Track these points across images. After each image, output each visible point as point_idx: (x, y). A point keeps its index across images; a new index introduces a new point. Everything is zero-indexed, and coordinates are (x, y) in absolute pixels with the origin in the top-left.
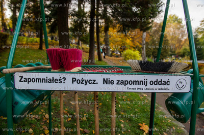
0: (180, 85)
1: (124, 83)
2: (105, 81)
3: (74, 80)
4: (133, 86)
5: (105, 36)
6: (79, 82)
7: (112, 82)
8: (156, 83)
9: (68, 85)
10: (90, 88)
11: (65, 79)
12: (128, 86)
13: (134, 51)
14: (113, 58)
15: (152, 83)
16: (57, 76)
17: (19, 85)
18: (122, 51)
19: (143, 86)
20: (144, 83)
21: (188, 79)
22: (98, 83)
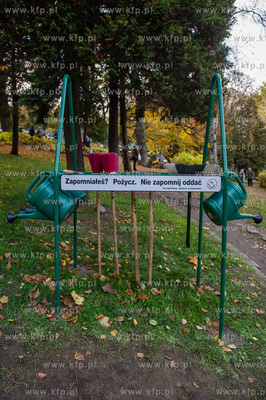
0: (212, 185)
1: (160, 183)
2: (143, 182)
3: (115, 181)
4: (168, 186)
5: (136, 126)
6: (120, 183)
7: (149, 183)
8: (189, 183)
9: (110, 186)
10: (129, 188)
11: (107, 180)
12: (164, 186)
13: (195, 155)
14: (153, 170)
15: (185, 183)
16: (99, 177)
17: (65, 187)
18: (172, 156)
19: (177, 186)
20: (178, 183)
21: (219, 179)
22: (136, 182)
